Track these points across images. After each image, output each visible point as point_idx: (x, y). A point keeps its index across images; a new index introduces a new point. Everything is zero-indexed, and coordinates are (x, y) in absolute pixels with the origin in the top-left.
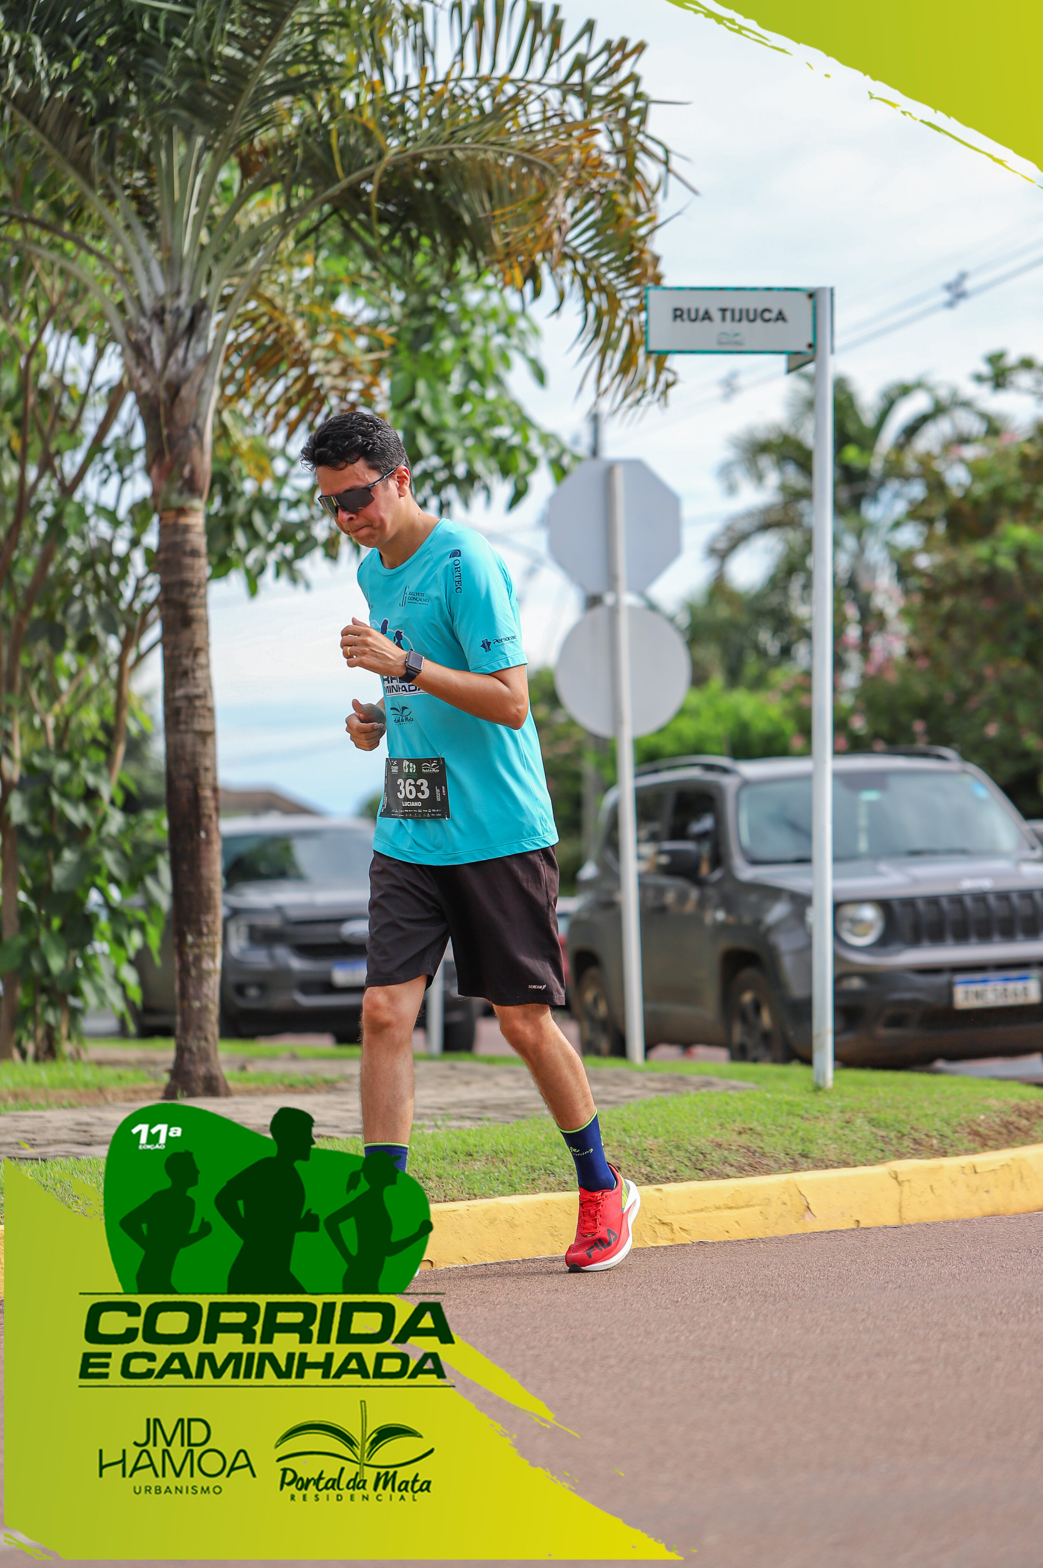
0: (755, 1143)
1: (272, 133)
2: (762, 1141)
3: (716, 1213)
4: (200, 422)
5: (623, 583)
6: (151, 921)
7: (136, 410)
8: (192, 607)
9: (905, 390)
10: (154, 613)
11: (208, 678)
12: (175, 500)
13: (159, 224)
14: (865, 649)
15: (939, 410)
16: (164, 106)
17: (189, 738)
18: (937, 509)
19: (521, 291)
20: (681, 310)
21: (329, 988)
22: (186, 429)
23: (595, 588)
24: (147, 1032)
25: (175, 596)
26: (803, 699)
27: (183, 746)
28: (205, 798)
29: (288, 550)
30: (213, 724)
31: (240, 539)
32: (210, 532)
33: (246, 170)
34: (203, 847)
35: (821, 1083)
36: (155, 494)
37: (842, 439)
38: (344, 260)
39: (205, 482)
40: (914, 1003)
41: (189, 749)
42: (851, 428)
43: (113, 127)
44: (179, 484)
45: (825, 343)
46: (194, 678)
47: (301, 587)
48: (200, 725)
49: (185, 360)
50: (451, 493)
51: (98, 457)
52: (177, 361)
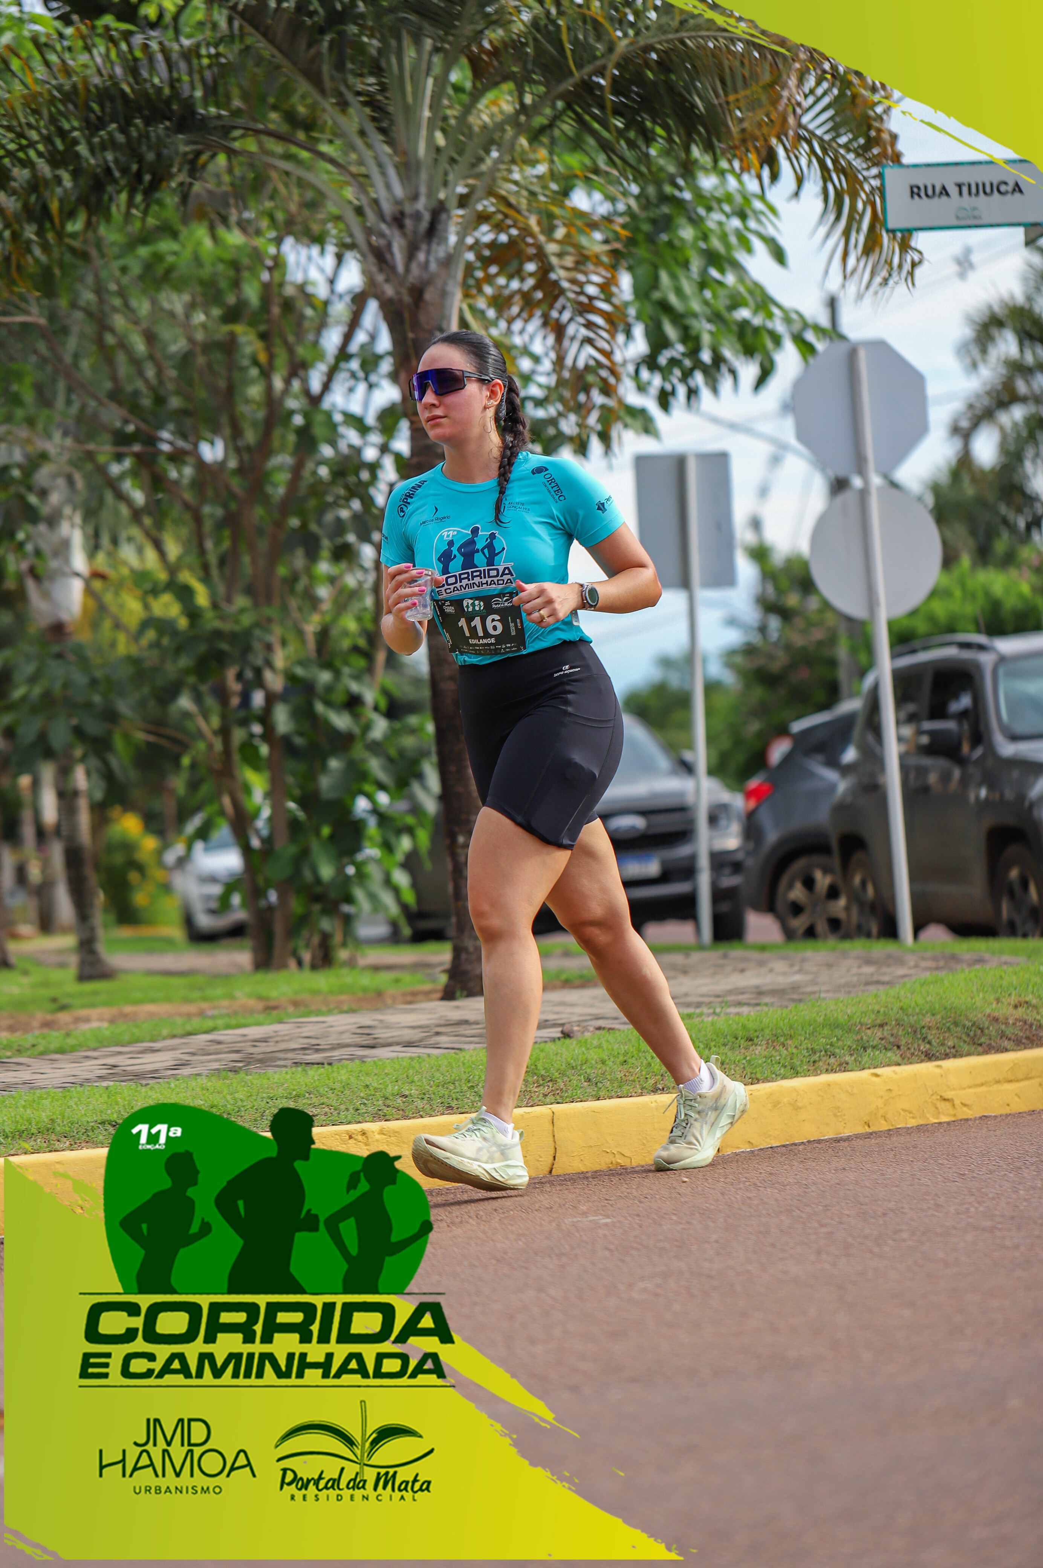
0: (1030, 1016)
1: (501, 32)
2: (1038, 1013)
5: (870, 465)
6: (421, 825)
7: (380, 315)
13: (395, 129)
16: (391, 10)
20: (917, 187)
23: (840, 471)
24: (421, 937)
33: (477, 71)
38: (580, 155)
43: (342, 35)
49: (427, 263)
50: (699, 378)
51: (343, 365)
52: (419, 264)
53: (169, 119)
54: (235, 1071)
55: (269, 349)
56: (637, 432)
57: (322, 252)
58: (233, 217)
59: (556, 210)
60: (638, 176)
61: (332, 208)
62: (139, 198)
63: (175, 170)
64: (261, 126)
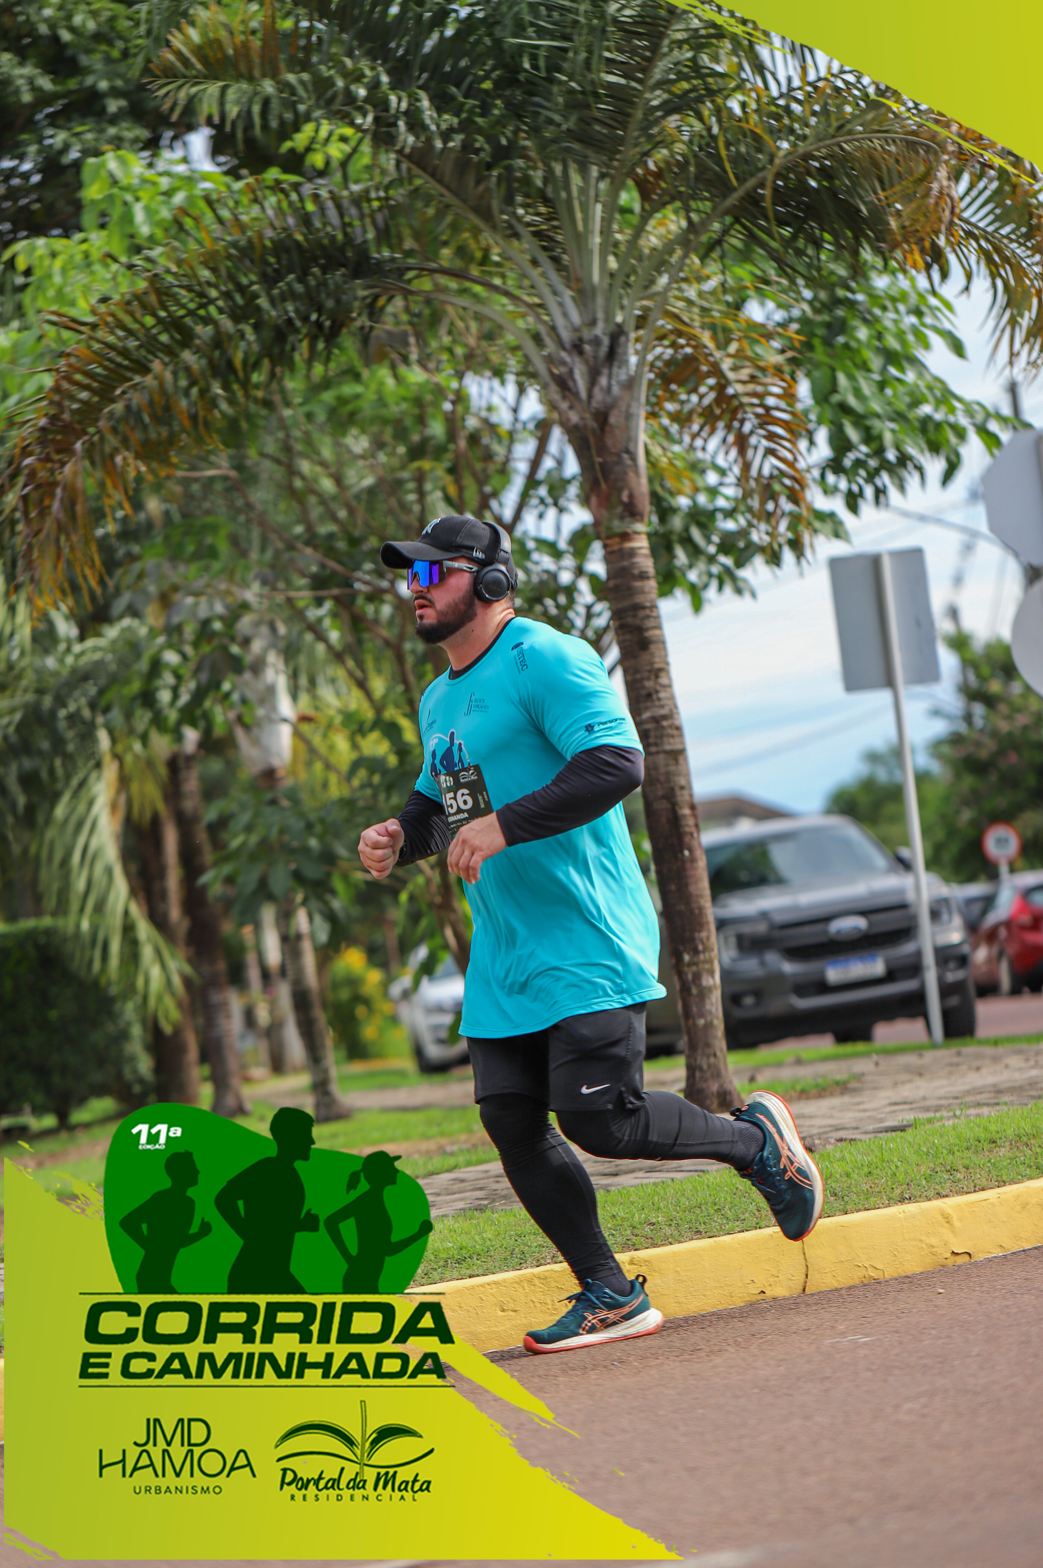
1: (663, 153)
4: (631, 447)
7: (565, 441)
8: (647, 629)
10: (610, 635)
11: (672, 698)
12: (617, 526)
13: (565, 256)
16: (554, 141)
17: (661, 759)
19: (928, 274)
21: (822, 987)
22: (619, 455)
25: (630, 620)
27: (656, 767)
28: (684, 816)
29: (727, 561)
30: (683, 743)
31: (681, 556)
32: (654, 552)
33: (645, 193)
34: (688, 865)
36: (597, 523)
38: (749, 267)
39: (643, 504)
41: (662, 770)
43: (509, 169)
44: (619, 509)
46: (659, 699)
47: (747, 595)
48: (669, 745)
49: (609, 386)
50: (885, 478)
51: (532, 492)
52: (602, 389)
53: (344, 266)
54: (481, 1209)
55: (458, 482)
56: (826, 536)
57: (503, 383)
58: (414, 356)
59: (731, 324)
60: (811, 282)
61: (510, 338)
62: (321, 346)
63: (354, 315)
64: (434, 265)
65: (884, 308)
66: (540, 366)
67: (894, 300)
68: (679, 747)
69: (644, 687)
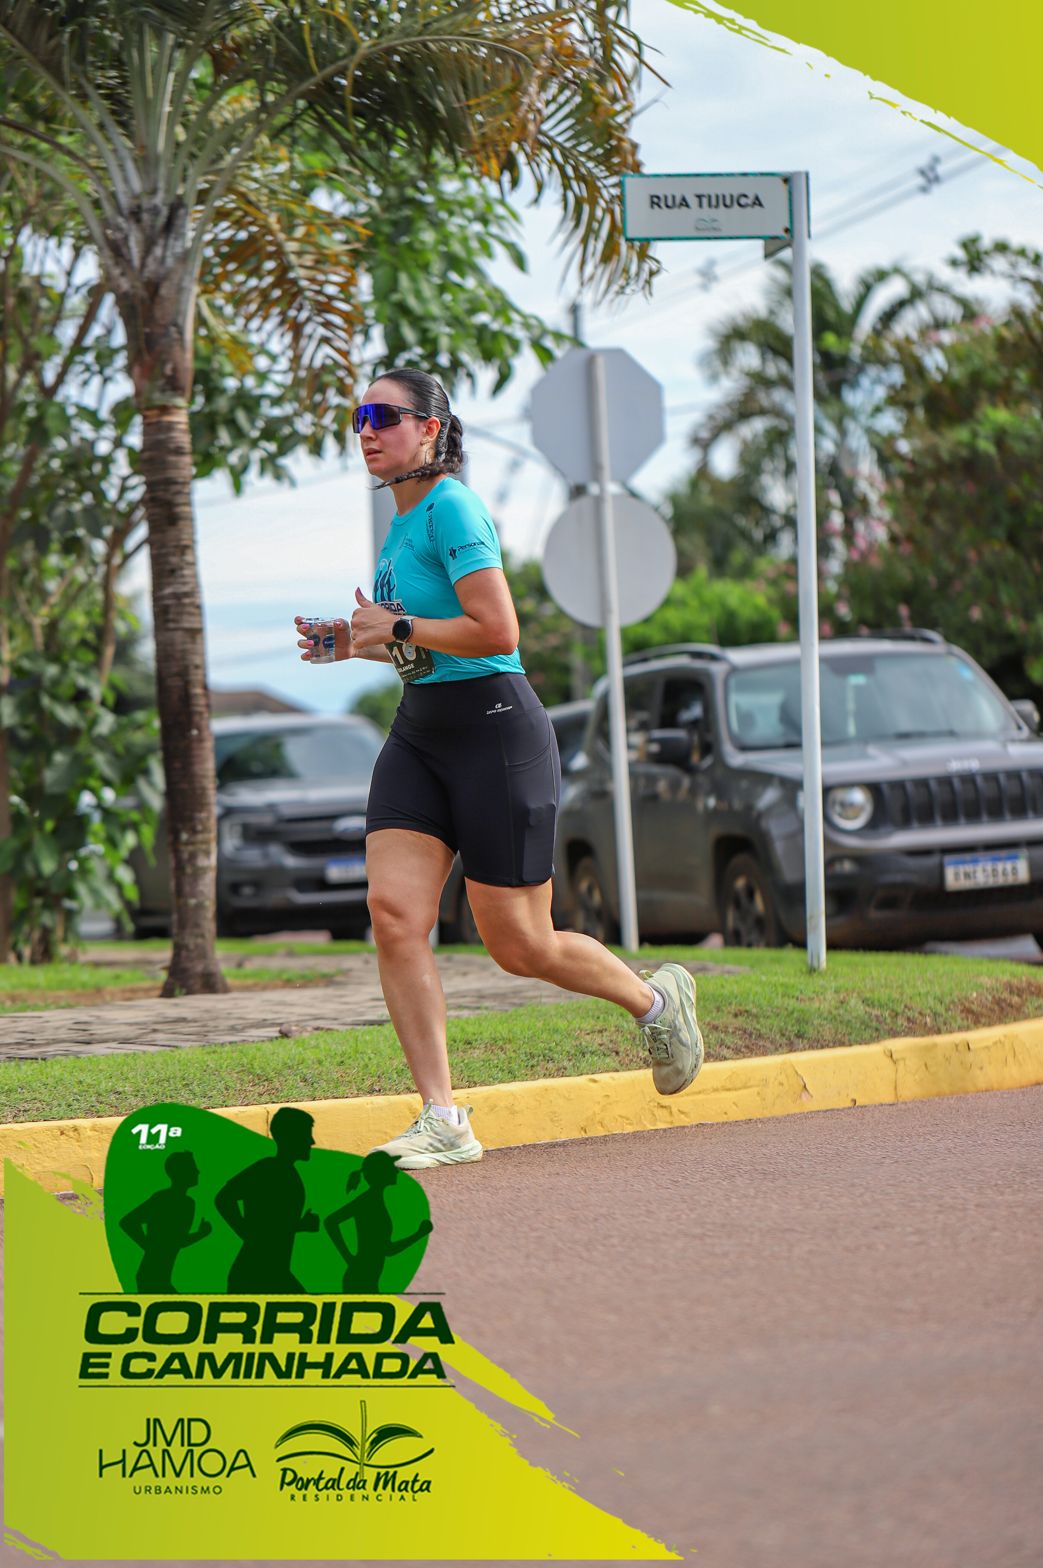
0: (750, 1025)
2: (758, 1022)
3: (714, 1095)
4: (180, 321)
5: (607, 473)
6: (146, 821)
7: (116, 310)
8: (178, 505)
9: (881, 276)
10: (140, 513)
11: (195, 576)
12: (158, 398)
13: (134, 122)
14: (849, 535)
15: (916, 294)
17: (179, 636)
18: (917, 394)
19: (499, 182)
20: (658, 197)
21: (323, 884)
22: (166, 327)
23: (579, 478)
24: (143, 934)
25: (160, 494)
26: (788, 586)
27: (172, 644)
28: (196, 695)
29: (272, 447)
30: (201, 622)
31: (224, 437)
32: (194, 429)
34: (195, 745)
35: (815, 964)
36: (138, 393)
37: (820, 325)
39: (187, 379)
40: (904, 886)
41: (179, 647)
42: (831, 315)
44: (161, 382)
45: (801, 228)
46: (183, 576)
47: (286, 483)
48: (188, 623)
49: (164, 257)
51: (78, 358)
52: (155, 259)
57: (60, 244)
59: (297, 209)
60: (380, 179)
61: (70, 200)
65: (451, 213)
66: (97, 230)
67: (462, 205)
68: (196, 626)
69: (167, 563)
